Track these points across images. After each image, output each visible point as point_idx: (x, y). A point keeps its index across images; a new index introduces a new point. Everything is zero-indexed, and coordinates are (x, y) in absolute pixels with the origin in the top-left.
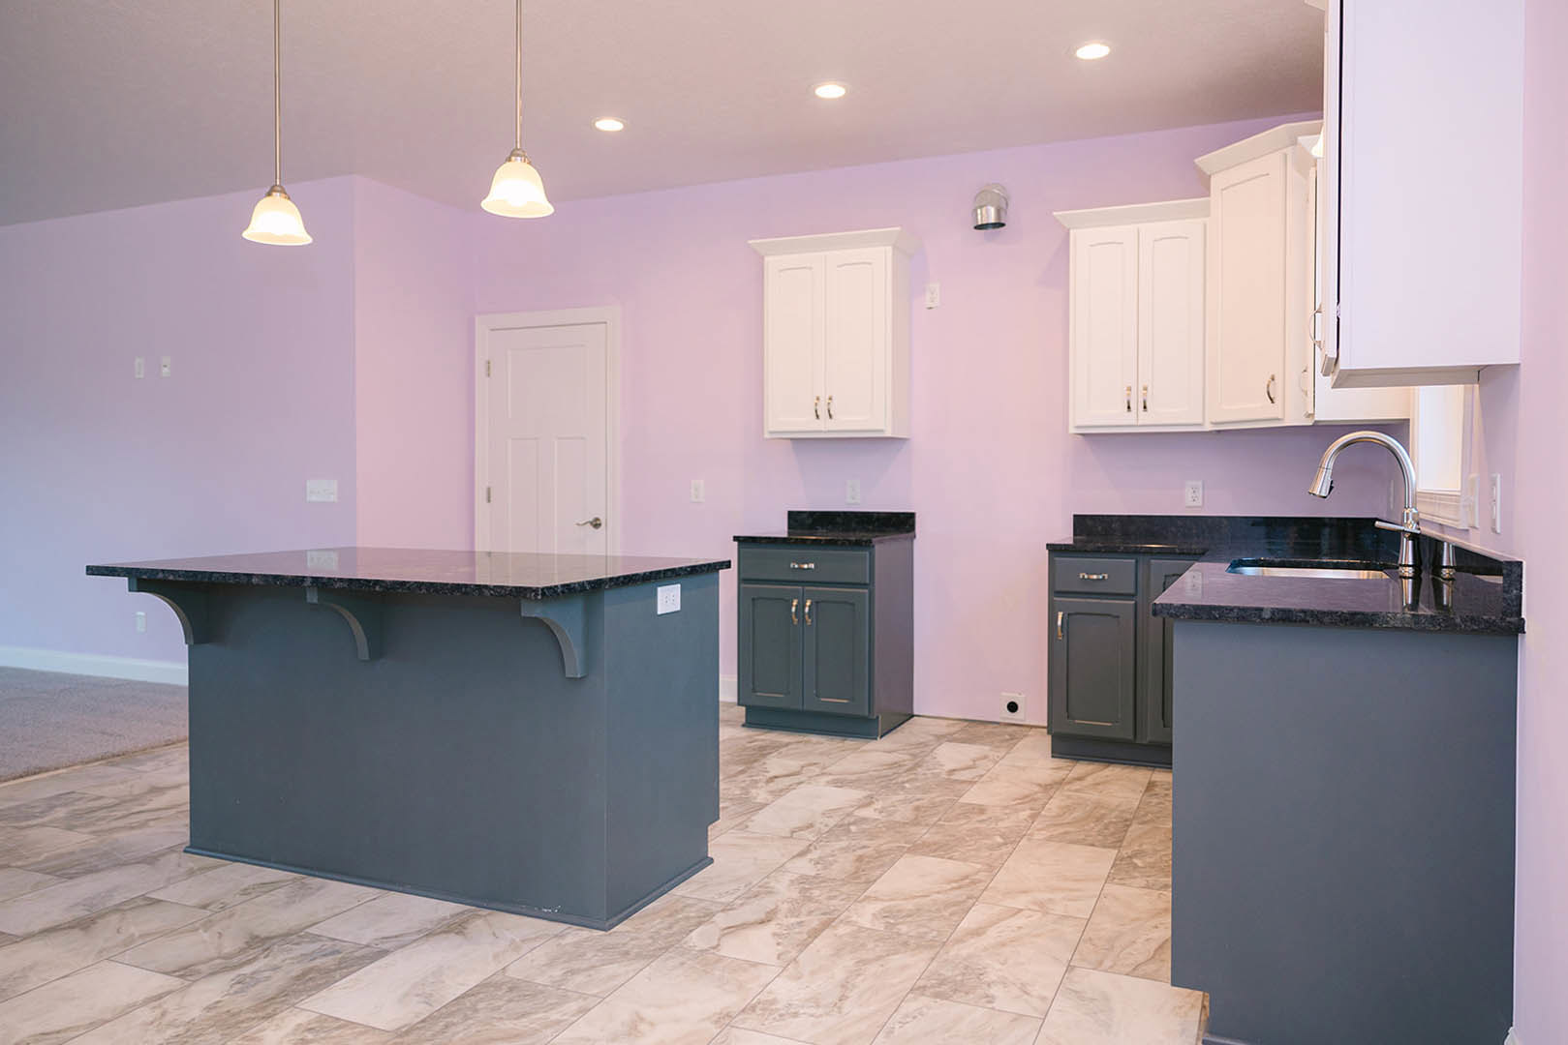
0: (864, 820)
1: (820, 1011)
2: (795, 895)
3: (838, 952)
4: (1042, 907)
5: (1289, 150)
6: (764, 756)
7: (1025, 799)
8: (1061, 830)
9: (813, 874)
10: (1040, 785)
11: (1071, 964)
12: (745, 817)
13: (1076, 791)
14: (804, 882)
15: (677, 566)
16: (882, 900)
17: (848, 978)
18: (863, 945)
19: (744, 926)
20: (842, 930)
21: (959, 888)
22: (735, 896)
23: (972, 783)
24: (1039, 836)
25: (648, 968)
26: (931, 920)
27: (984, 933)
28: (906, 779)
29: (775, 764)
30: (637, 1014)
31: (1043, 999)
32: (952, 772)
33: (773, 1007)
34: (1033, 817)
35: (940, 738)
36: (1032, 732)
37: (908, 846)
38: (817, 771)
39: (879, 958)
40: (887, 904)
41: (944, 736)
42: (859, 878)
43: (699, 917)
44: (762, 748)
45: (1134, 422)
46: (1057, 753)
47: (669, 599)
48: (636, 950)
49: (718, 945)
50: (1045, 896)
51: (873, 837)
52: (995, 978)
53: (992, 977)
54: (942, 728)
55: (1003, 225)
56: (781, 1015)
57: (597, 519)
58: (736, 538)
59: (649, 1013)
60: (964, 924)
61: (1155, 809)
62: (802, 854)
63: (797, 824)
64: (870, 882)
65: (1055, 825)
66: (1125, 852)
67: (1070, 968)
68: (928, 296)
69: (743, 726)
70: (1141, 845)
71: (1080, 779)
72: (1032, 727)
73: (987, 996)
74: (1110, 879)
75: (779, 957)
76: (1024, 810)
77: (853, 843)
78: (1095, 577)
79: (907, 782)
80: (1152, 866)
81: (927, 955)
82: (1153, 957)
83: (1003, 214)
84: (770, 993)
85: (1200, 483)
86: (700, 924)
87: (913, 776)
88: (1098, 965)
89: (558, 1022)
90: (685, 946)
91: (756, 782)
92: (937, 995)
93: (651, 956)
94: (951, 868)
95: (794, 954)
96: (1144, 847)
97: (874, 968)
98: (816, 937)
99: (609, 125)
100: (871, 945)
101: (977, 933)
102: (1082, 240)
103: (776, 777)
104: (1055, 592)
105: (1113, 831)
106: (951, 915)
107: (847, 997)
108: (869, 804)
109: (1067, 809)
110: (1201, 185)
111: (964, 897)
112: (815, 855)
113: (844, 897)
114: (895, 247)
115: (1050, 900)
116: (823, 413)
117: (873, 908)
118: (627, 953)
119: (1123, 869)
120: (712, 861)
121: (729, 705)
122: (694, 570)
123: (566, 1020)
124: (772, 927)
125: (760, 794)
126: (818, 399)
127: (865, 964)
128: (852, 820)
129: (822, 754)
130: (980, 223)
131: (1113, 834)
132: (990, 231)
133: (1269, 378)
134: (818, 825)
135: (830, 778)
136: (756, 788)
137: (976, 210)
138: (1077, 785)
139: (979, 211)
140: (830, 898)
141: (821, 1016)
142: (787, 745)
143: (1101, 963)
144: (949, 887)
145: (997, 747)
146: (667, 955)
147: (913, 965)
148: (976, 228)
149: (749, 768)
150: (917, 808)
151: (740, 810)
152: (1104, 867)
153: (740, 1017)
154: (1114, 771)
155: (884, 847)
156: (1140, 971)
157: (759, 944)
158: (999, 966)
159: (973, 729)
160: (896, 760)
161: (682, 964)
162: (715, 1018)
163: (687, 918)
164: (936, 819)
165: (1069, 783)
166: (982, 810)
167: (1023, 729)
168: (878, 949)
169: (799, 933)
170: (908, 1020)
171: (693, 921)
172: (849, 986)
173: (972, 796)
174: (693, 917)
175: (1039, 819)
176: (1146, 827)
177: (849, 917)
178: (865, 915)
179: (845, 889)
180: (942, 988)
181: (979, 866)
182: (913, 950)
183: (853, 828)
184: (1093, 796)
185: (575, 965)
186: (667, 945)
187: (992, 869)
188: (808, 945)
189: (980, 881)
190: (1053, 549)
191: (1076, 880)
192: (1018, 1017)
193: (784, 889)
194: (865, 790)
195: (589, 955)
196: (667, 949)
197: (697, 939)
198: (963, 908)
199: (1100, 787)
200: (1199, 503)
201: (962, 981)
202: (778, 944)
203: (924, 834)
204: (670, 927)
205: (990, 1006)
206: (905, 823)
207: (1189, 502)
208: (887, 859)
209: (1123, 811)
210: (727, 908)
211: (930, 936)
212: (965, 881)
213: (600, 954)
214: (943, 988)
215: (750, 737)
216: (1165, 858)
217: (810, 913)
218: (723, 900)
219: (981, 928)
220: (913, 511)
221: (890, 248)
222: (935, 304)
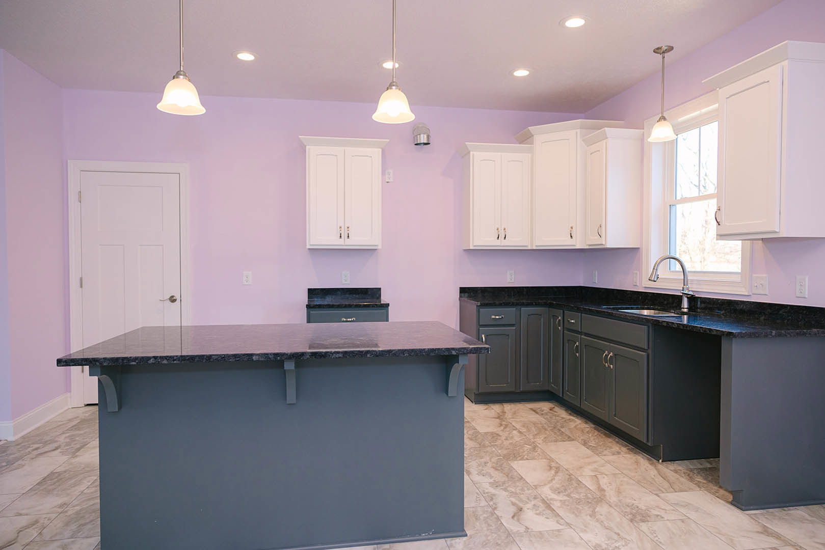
5: (578, 131)
19: (517, 514)
24: (539, 441)
25: (522, 548)
31: (673, 510)
37: (501, 458)
40: (547, 486)
45: (499, 244)
46: (476, 402)
49: (527, 527)
50: (591, 467)
55: (429, 144)
57: (173, 297)
68: (387, 176)
73: (657, 516)
78: (497, 317)
80: (599, 445)
83: (430, 138)
85: (513, 272)
90: (515, 532)
98: (554, 510)
99: (246, 56)
102: (477, 157)
104: (480, 326)
109: (526, 427)
114: (382, 148)
116: (344, 235)
117: (547, 490)
124: (528, 511)
126: (341, 227)
130: (419, 142)
132: (423, 146)
133: (570, 228)
137: (417, 136)
139: (418, 136)
146: (516, 539)
148: (416, 145)
161: (531, 541)
177: (547, 497)
178: (550, 494)
186: (506, 534)
191: (587, 458)
196: (510, 536)
197: (512, 527)
198: (576, 481)
200: (513, 281)
202: (548, 518)
203: (497, 451)
207: (509, 280)
210: (493, 508)
211: (591, 497)
216: (596, 441)
218: (482, 504)
220: (380, 287)
221: (381, 150)
222: (391, 180)
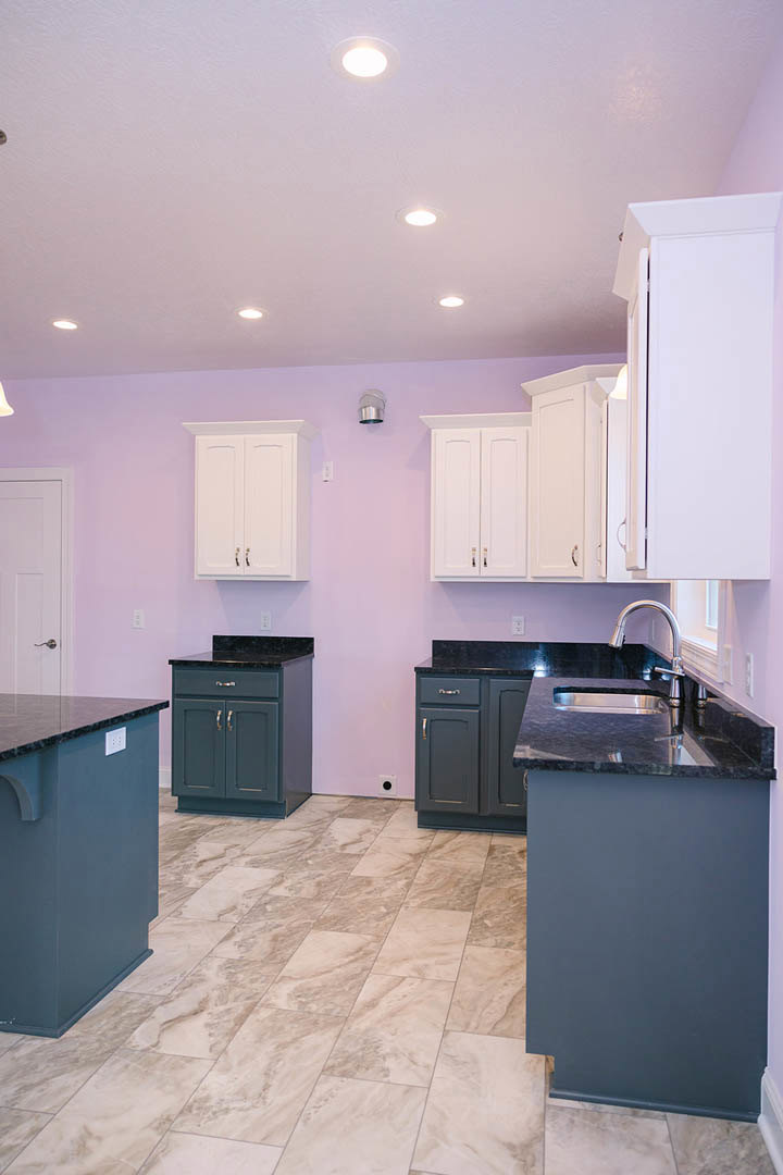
0: (277, 898)
1: (248, 1104)
2: (223, 981)
3: (260, 1039)
4: (420, 973)
5: (587, 384)
6: (194, 840)
7: (402, 868)
8: (429, 896)
9: (237, 956)
10: (411, 855)
11: (447, 1028)
12: (179, 903)
13: (439, 858)
14: (231, 966)
15: (122, 714)
16: (296, 979)
17: (270, 1064)
18: (281, 1028)
19: (180, 1019)
20: (264, 1014)
21: (356, 960)
22: (171, 987)
23: (359, 856)
24: (414, 904)
25: (95, 1076)
26: (335, 995)
27: (377, 1004)
28: (308, 856)
29: (204, 848)
30: (85, 1128)
31: (427, 1067)
32: (344, 846)
33: (208, 1104)
34: (408, 885)
35: (334, 814)
36: (402, 804)
37: (313, 921)
38: (238, 853)
39: (295, 1040)
40: (300, 982)
41: (336, 812)
42: (275, 958)
43: (141, 1014)
44: (193, 832)
45: (478, 575)
46: (422, 824)
47: (116, 741)
48: (84, 1057)
49: (158, 1042)
50: (420, 962)
51: (284, 915)
52: (388, 1050)
53: (386, 1049)
54: (334, 804)
55: (381, 421)
56: (214, 1113)
57: (53, 641)
58: (171, 662)
59: (96, 1127)
60: (361, 998)
61: (496, 871)
62: (228, 937)
63: (223, 906)
64: (284, 962)
65: (426, 892)
66: (479, 913)
67: (446, 1033)
68: (324, 471)
69: (176, 811)
70: (488, 907)
71: (440, 847)
72: (401, 800)
73: (383, 1070)
74: (468, 941)
75: (211, 1050)
76: (400, 880)
77: (269, 922)
78: (450, 692)
79: (310, 858)
80: (498, 925)
81: (332, 1033)
82: (504, 1017)
83: (381, 412)
84: (204, 1089)
85: (522, 618)
86: (141, 1021)
87: (314, 853)
88: (466, 1028)
89: (11, 1148)
90: (129, 1046)
91: (189, 866)
92: (344, 1074)
93: (99, 1062)
94: (350, 940)
95: (223, 1045)
96: (492, 908)
97: (291, 1051)
98: (242, 1024)
99: (65, 325)
100: (287, 1028)
101: (372, 1004)
102: (440, 437)
103: (205, 861)
104: (421, 704)
105: (465, 895)
106: (351, 988)
107: (270, 1086)
108: (279, 883)
109: (432, 876)
110: (526, 403)
111: (359, 970)
112: (237, 938)
113: (264, 978)
114: (299, 434)
115: (426, 965)
116: (242, 561)
117: (286, 988)
118: (77, 1060)
119: (477, 930)
120: (152, 951)
121: (166, 791)
122: (138, 714)
123: (18, 1145)
124: (204, 1018)
125: (192, 880)
126: (238, 550)
127: (283, 1048)
128: (268, 898)
129: (240, 835)
130: (364, 419)
131: (468, 897)
132: (372, 425)
133: (573, 548)
134: (239, 907)
135: (248, 859)
136: (189, 872)
137: (361, 410)
138: (439, 853)
139: (364, 410)
140: (252, 981)
141: (248, 1109)
142: (213, 827)
143: (467, 1025)
144: (347, 960)
145: (377, 820)
146: (114, 1058)
147: (322, 1043)
148: (361, 422)
149: (182, 854)
150: (319, 884)
151: (176, 896)
152: (463, 930)
153: (180, 1119)
154: (464, 838)
155: (294, 925)
156: (497, 1031)
157: (193, 1039)
158: (390, 1038)
159: (358, 805)
160: (302, 837)
161: (127, 1066)
162: (156, 1124)
163: (130, 1015)
164: (333, 893)
165: (433, 851)
166: (368, 881)
167: (396, 802)
168: (294, 1031)
169: (228, 1021)
170: (321, 1103)
171: (136, 1019)
172: (272, 1073)
173: (362, 869)
174: (136, 1014)
175: (413, 887)
176: (491, 889)
177: (268, 1000)
178: (281, 997)
179: (265, 970)
180: (345, 1066)
181: (369, 937)
182: (322, 1029)
183: (269, 908)
184: (450, 862)
185: (27, 1081)
186: (114, 1048)
187: (380, 939)
188: (236, 1032)
189: (372, 952)
190: (420, 671)
191: (445, 944)
192: (410, 1089)
193: (214, 976)
194: (276, 868)
195: (41, 1067)
196: (111, 1052)
197: (140, 1038)
198: (358, 980)
199: (456, 853)
200: (521, 632)
201: (363, 1057)
202: (210, 1035)
203: (326, 909)
204: (115, 1027)
205: (386, 1079)
206: (309, 900)
207: (515, 632)
208: (297, 937)
209: (473, 876)
210: (166, 1001)
211: (334, 1013)
212: (360, 953)
213: (52, 1064)
214: (349, 1066)
215: (182, 822)
216: (507, 918)
217: (236, 999)
218: (161, 993)
219: (374, 1000)
220: (312, 636)
221: (295, 435)
222: (330, 478)
